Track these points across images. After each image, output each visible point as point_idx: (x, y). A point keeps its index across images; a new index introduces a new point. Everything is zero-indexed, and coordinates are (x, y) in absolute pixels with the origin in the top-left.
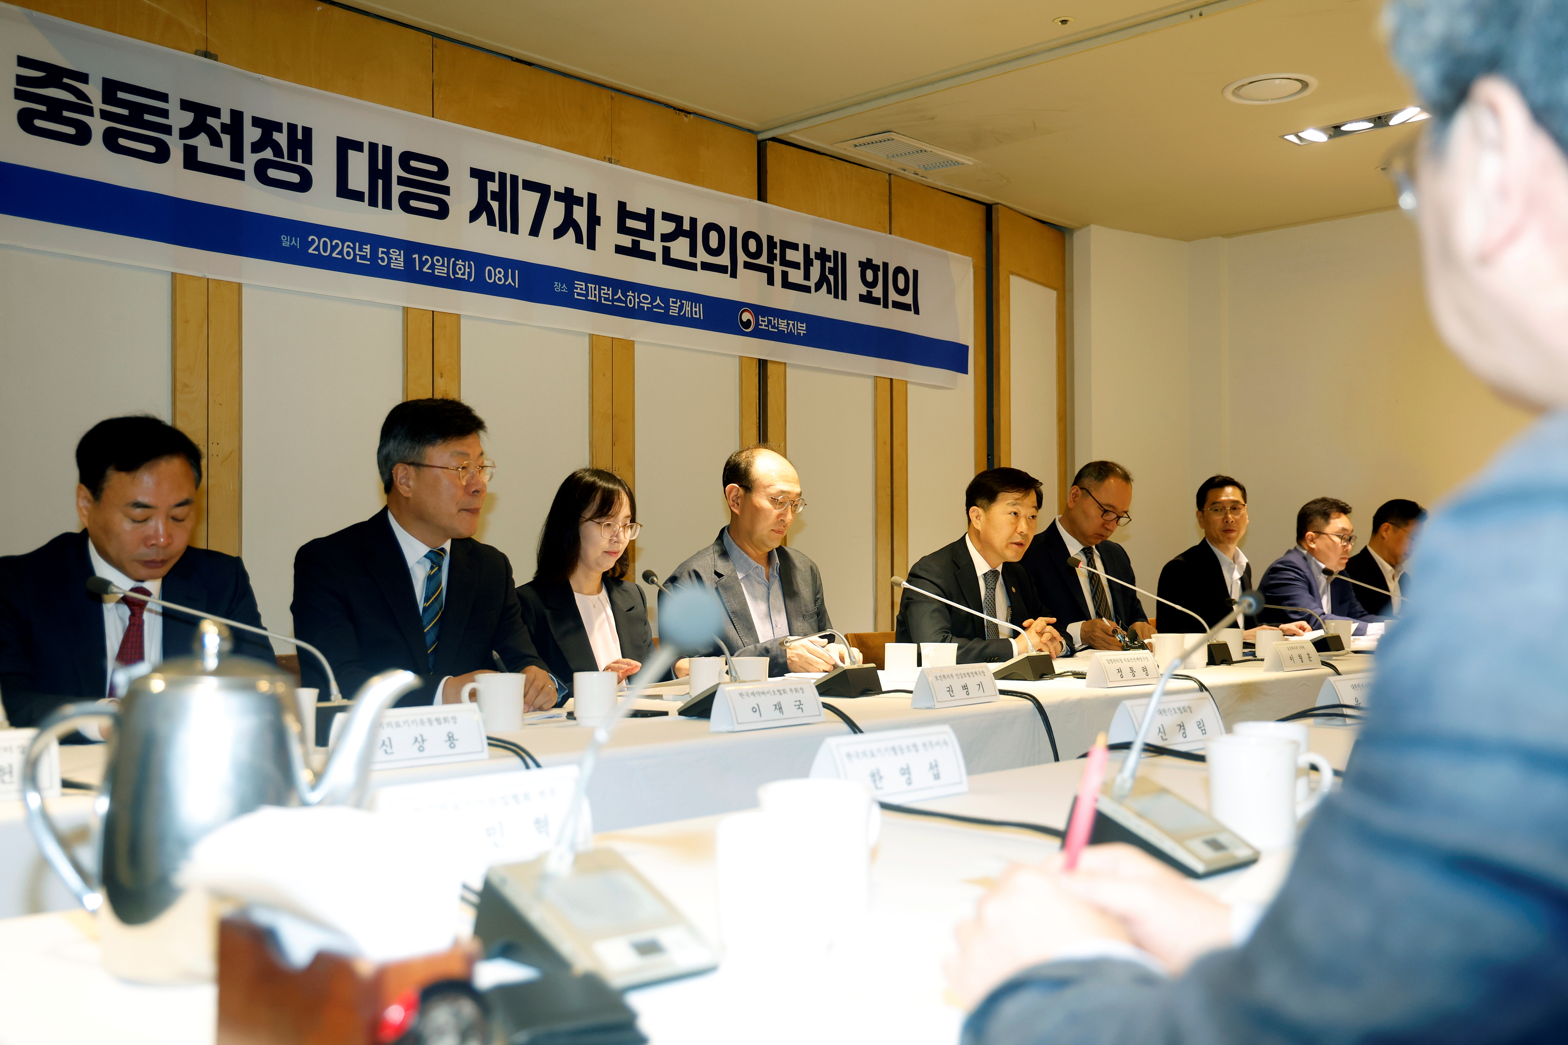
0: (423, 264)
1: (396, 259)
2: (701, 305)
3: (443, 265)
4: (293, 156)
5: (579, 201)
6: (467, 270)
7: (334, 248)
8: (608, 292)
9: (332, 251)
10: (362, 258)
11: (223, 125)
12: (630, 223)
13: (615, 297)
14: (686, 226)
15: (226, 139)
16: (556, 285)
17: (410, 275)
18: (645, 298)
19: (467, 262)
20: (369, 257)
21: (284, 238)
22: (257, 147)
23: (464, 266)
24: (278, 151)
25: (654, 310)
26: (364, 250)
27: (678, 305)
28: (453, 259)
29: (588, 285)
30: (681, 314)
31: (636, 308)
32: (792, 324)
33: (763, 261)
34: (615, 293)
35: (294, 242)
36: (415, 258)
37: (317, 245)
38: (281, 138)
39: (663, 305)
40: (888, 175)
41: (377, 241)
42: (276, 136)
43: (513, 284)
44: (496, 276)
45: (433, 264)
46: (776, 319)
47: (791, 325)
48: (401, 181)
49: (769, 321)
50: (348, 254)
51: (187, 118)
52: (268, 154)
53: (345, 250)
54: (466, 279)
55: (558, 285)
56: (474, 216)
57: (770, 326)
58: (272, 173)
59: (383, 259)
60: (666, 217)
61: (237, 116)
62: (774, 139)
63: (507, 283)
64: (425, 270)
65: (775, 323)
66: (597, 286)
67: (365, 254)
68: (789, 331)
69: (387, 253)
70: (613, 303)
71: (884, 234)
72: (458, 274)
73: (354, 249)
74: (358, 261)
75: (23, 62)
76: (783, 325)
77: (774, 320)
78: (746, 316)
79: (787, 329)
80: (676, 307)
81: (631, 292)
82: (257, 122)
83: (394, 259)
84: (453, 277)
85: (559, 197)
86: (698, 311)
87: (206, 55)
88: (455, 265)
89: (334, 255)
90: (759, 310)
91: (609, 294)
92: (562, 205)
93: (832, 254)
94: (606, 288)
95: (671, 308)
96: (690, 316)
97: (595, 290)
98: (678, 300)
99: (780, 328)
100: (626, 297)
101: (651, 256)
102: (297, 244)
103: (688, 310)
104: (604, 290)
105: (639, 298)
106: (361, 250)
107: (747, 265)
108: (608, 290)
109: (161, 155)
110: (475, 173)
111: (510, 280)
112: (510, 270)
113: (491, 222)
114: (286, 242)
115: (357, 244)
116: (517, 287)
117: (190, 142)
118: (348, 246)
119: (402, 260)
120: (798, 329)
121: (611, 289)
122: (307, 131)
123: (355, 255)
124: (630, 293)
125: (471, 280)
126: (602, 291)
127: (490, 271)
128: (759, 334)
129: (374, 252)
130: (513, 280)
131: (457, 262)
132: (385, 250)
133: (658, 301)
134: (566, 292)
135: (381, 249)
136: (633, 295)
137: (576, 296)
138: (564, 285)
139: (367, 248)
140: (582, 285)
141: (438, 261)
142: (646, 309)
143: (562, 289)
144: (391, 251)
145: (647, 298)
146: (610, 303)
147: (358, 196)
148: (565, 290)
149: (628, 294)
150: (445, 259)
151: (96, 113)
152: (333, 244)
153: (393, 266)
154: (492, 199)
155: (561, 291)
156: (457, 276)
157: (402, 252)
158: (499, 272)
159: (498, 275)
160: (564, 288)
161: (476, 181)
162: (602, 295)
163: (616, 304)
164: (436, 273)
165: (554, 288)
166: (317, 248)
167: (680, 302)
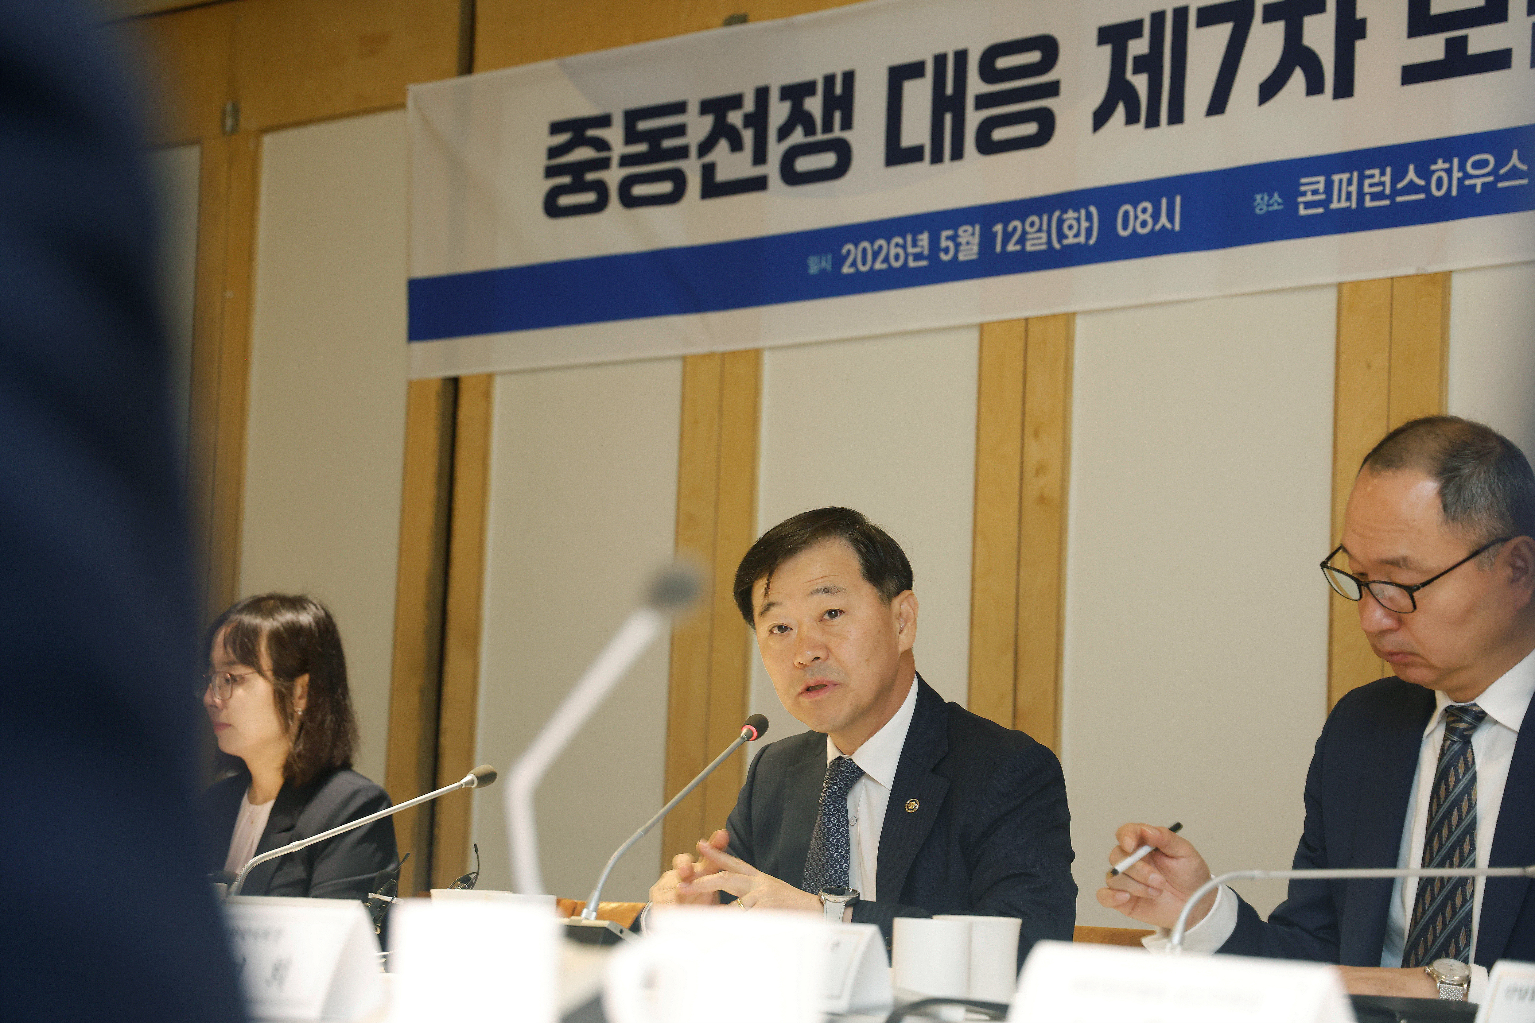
0: (1007, 237)
1: (968, 243)
3: (1040, 230)
4: (828, 127)
6: (1084, 224)
7: (876, 255)
8: (1383, 179)
9: (874, 261)
10: (918, 257)
11: (746, 117)
13: (1400, 185)
15: (748, 136)
16: (1259, 200)
17: (987, 264)
18: (1478, 165)
19: (1083, 212)
21: (811, 261)
22: (784, 132)
23: (1078, 220)
24: (810, 127)
25: (1499, 185)
26: (918, 244)
28: (1057, 214)
29: (1333, 177)
31: (1454, 194)
34: (1398, 176)
35: (823, 263)
36: (996, 232)
37: (851, 258)
38: (814, 105)
39: (1527, 168)
41: (937, 222)
42: (808, 103)
44: (1139, 219)
45: (1024, 233)
48: (981, 102)
50: (897, 257)
51: (706, 126)
52: (798, 137)
53: (893, 252)
54: (1082, 242)
55: (1262, 199)
56: (1101, 118)
58: (803, 164)
59: (946, 250)
61: (762, 94)
63: (1158, 227)
64: (1010, 248)
66: (1356, 174)
67: (921, 249)
69: (953, 238)
70: (1392, 200)
72: (1066, 237)
73: (904, 247)
74: (910, 264)
75: (556, 128)
81: (1440, 161)
82: (786, 93)
83: (963, 244)
85: (1271, 13)
87: (736, 20)
88: (1061, 221)
89: (879, 266)
91: (1383, 184)
92: (1278, 28)
94: (1376, 172)
97: (1350, 182)
100: (1427, 175)
101: (1501, 60)
102: (827, 265)
104: (1372, 176)
105: (1462, 168)
106: (914, 245)
108: (1383, 174)
109: (679, 191)
110: (1105, 35)
111: (1164, 220)
112: (1164, 200)
113: (1132, 118)
114: (814, 266)
115: (909, 237)
116: (1177, 229)
117: (708, 159)
118: (897, 245)
119: (977, 240)
121: (1388, 170)
122: (849, 77)
123: (907, 255)
124: (1440, 164)
125: (1092, 241)
126: (1367, 182)
127: (1126, 214)
129: (934, 242)
130: (1171, 218)
131: (1065, 216)
132: (950, 233)
133: (1515, 160)
134: (1281, 207)
135: (945, 234)
136: (1447, 166)
137: (1302, 211)
138: (1276, 197)
139: (924, 239)
140: (1317, 183)
141: (1032, 224)
142: (1478, 190)
143: (1272, 205)
144: (960, 231)
145: (1483, 164)
146: (1386, 202)
147: (914, 155)
148: (1279, 204)
149: (1433, 167)
150: (1045, 217)
151: (615, 162)
152: (876, 246)
153: (961, 257)
154: (1136, 71)
155: (1271, 208)
156: (1066, 242)
157: (977, 228)
158: (1144, 211)
159: (1142, 217)
160: (1276, 201)
161: (1107, 49)
162: (1367, 189)
163: (1399, 199)
164: (1029, 248)
165: (1254, 208)
166: (854, 264)
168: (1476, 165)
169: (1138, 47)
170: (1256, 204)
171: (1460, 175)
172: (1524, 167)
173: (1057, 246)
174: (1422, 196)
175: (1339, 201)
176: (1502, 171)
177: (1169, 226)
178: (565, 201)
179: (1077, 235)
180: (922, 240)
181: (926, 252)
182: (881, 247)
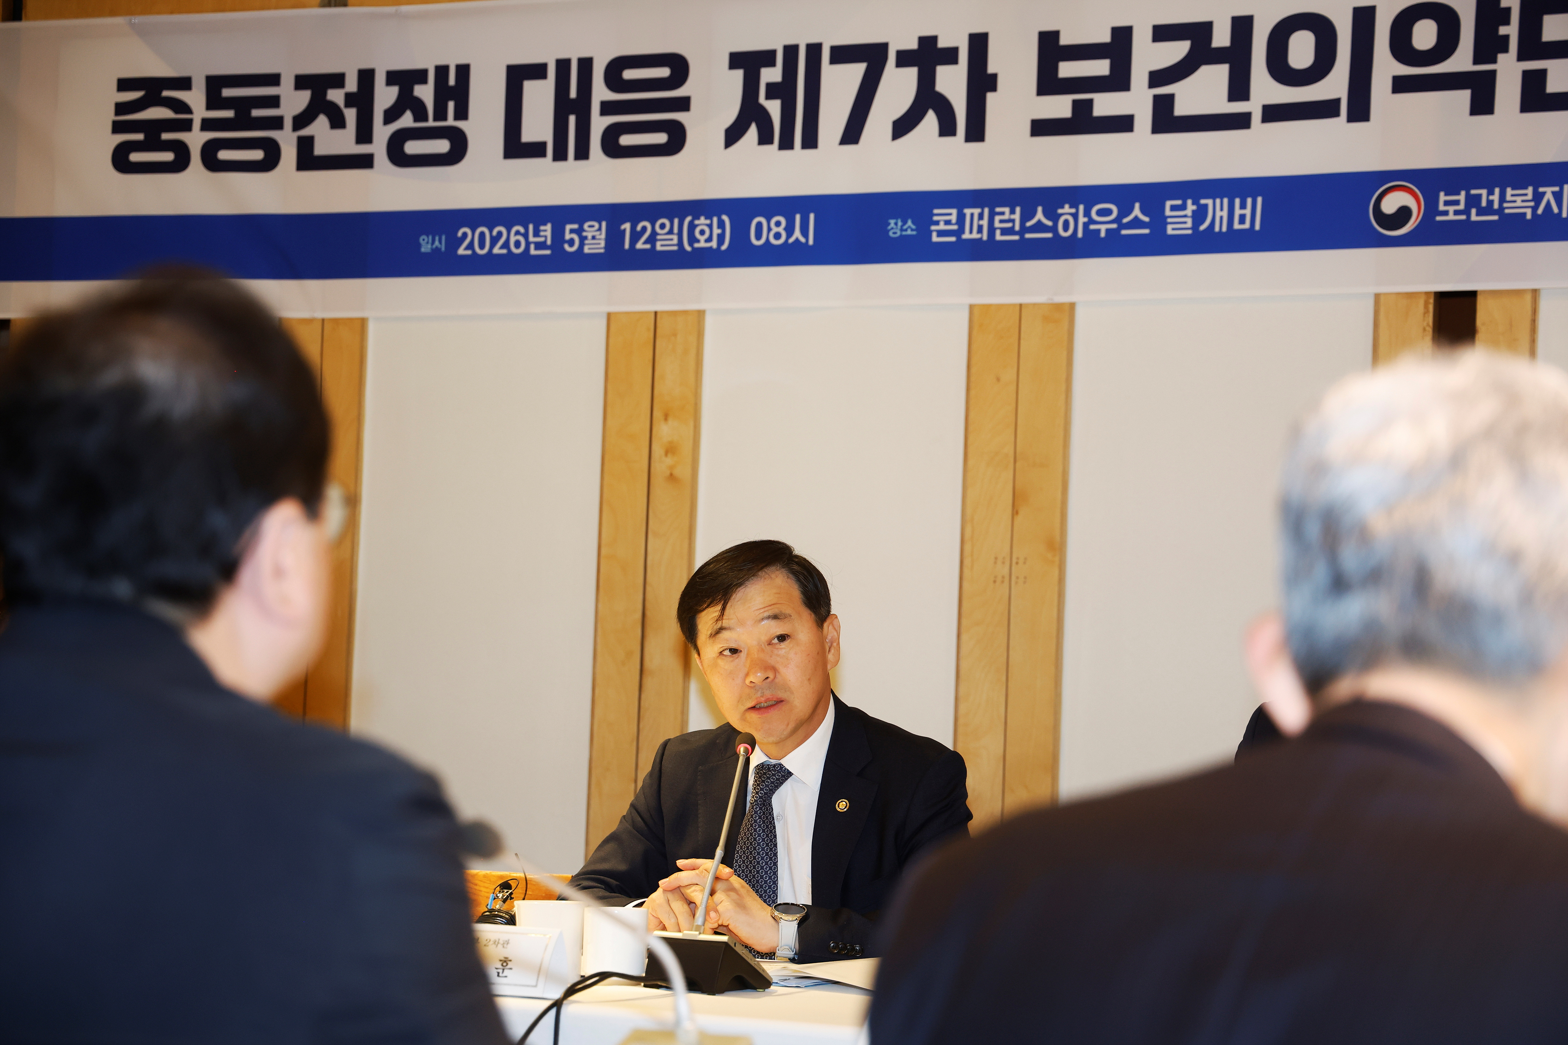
0: (636, 236)
1: (594, 238)
2: (1259, 198)
3: (671, 232)
4: (440, 114)
5: (950, 56)
6: (716, 231)
7: (494, 240)
8: (1013, 217)
9: (493, 245)
10: (539, 246)
11: (348, 96)
12: (1067, 69)
13: (1029, 224)
14: (1221, 38)
15: (350, 115)
16: (892, 224)
17: (615, 258)
18: (1102, 213)
19: (715, 219)
21: (423, 241)
22: (391, 115)
23: (710, 226)
24: (420, 113)
25: (1127, 231)
26: (542, 233)
27: (1189, 212)
28: (688, 219)
29: (966, 210)
30: (1202, 227)
31: (1081, 235)
32: (1554, 193)
33: (1459, 61)
34: (1027, 216)
35: (437, 243)
36: (625, 230)
37: (470, 241)
38: (425, 93)
39: (1150, 219)
41: (562, 215)
42: (418, 90)
44: (772, 231)
45: (654, 234)
46: (1497, 189)
47: (1549, 196)
48: (607, 108)
49: (1473, 201)
50: (517, 244)
51: (302, 100)
52: (407, 120)
53: (513, 239)
54: (715, 247)
55: (896, 224)
56: (733, 135)
57: (1474, 210)
58: (412, 147)
59: (571, 242)
60: (1162, 33)
61: (366, 77)
63: (791, 240)
64: (639, 246)
65: (1490, 203)
66: (986, 209)
67: (543, 239)
68: (1540, 211)
69: (579, 232)
70: (1022, 236)
72: (698, 241)
73: (526, 236)
74: (532, 252)
75: (124, 85)
76: (1518, 200)
77: (1491, 192)
78: (1391, 204)
79: (1535, 209)
80: (1185, 216)
81: (1068, 205)
82: (393, 78)
83: (590, 238)
85: (904, 59)
86: (1245, 214)
87: (332, 3)
88: (692, 227)
89: (496, 250)
90: (1438, 180)
91: (1013, 221)
92: (911, 74)
94: (1007, 210)
95: (1172, 220)
96: (1223, 230)
97: (981, 217)
98: (1189, 202)
99: (1507, 211)
100: (1055, 218)
101: (1124, 124)
102: (441, 245)
103: (1221, 218)
104: (1003, 213)
105: (1087, 213)
106: (536, 234)
107: (1401, 85)
108: (1013, 212)
109: (270, 160)
110: (737, 60)
111: (797, 234)
112: (798, 216)
113: (765, 138)
114: (426, 245)
115: (530, 226)
116: (811, 243)
117: (305, 132)
118: (518, 233)
119: (603, 236)
121: (1018, 209)
122: (463, 71)
123: (528, 244)
124: (1067, 209)
125: (724, 247)
126: (997, 218)
127: (759, 225)
128: (1433, 234)
129: (558, 234)
130: (805, 232)
131: (697, 222)
132: (575, 226)
133: (1137, 212)
134: (914, 233)
135: (569, 227)
136: (1073, 211)
137: (935, 238)
138: (910, 223)
139: (547, 230)
140: (950, 214)
141: (663, 226)
142: (1103, 234)
143: (906, 230)
144: (586, 226)
145: (1108, 212)
146: (1016, 238)
147: (536, 150)
148: (912, 230)
149: (1060, 211)
150: (676, 221)
151: (197, 125)
152: (495, 233)
153: (586, 250)
154: (768, 97)
155: (904, 233)
156: (696, 245)
157: (604, 224)
158: (778, 224)
159: (775, 229)
160: (909, 227)
161: (739, 74)
162: (997, 224)
163: (1028, 236)
164: (659, 247)
165: (889, 231)
166: (470, 246)
167: (1193, 204)
168: (1100, 213)
169: (771, 75)
170: (889, 227)
171: (1086, 220)
172: (1146, 219)
173: (688, 248)
174: (1049, 235)
175: (971, 232)
176: (1125, 220)
177: (803, 240)
178: (136, 157)
179: (709, 240)
180: (545, 231)
181: (549, 242)
182: (500, 234)
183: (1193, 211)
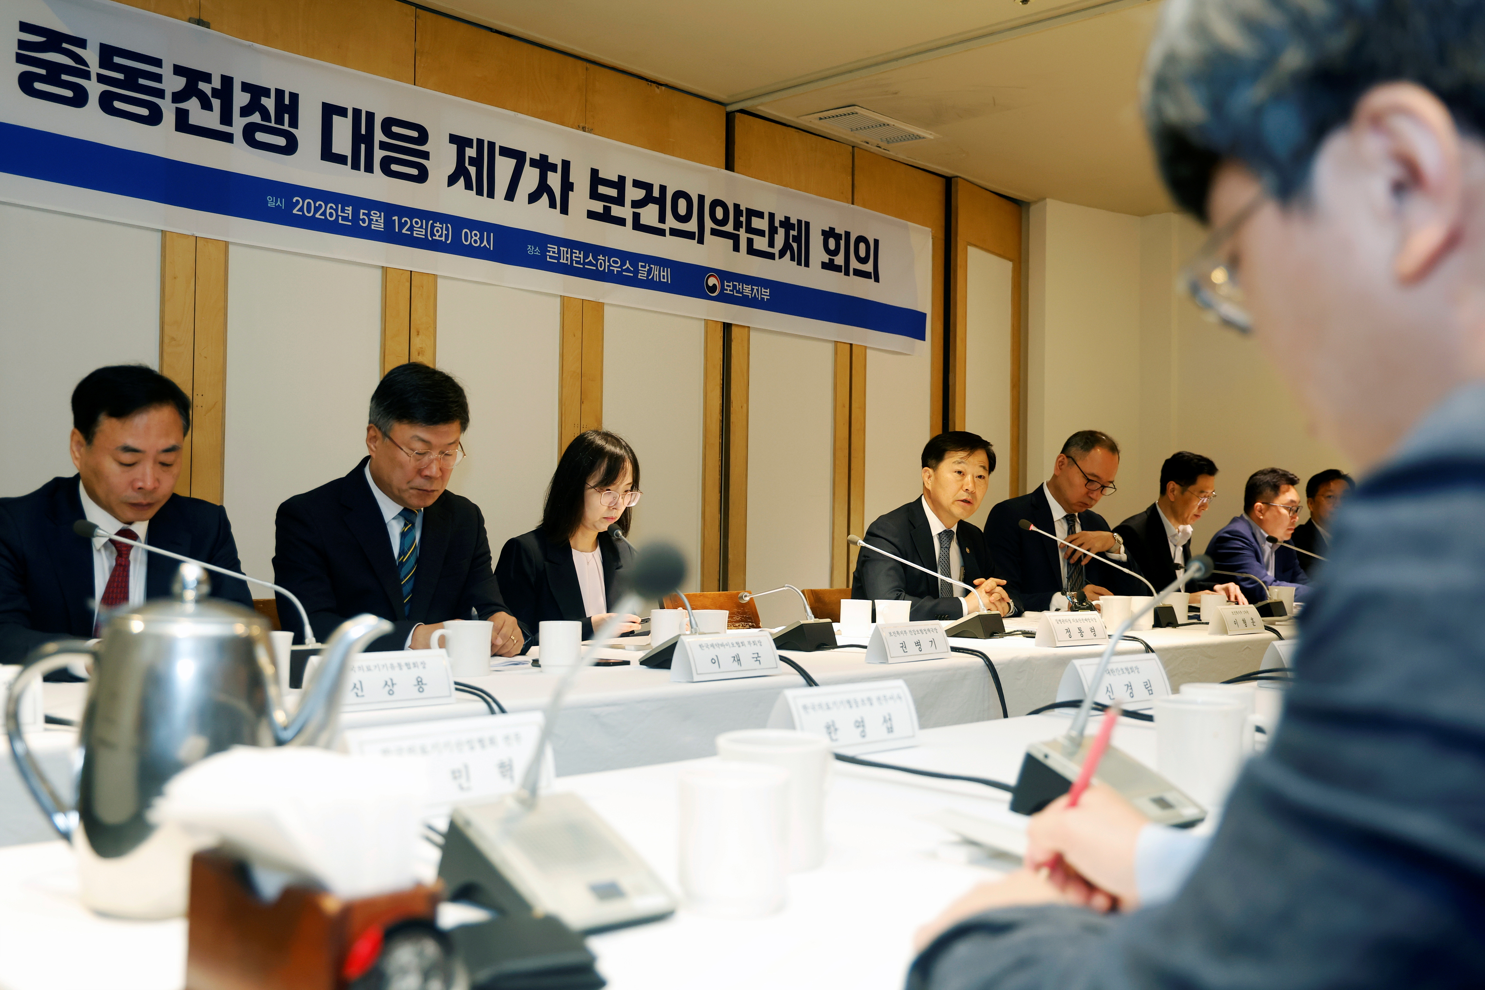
0: (402, 225)
1: (377, 221)
2: (669, 269)
3: (421, 227)
4: (280, 120)
5: (553, 168)
6: (445, 232)
7: (317, 209)
8: (580, 256)
9: (315, 212)
10: (345, 219)
11: (214, 90)
12: (602, 190)
13: (586, 261)
14: (656, 193)
15: (216, 103)
16: (529, 248)
17: (390, 236)
18: (615, 262)
19: (444, 225)
20: (350, 218)
21: (270, 199)
22: (245, 111)
23: (442, 229)
24: (265, 115)
25: (624, 273)
26: (346, 211)
27: (646, 270)
28: (431, 222)
29: (561, 248)
30: (650, 278)
31: (606, 271)
32: (756, 289)
33: (729, 228)
34: (586, 256)
35: (279, 203)
36: (395, 220)
37: (301, 206)
38: (269, 103)
39: (632, 269)
40: (851, 148)
41: (358, 203)
42: (264, 101)
43: (488, 247)
44: (473, 238)
45: (412, 226)
46: (741, 284)
47: (755, 290)
48: (383, 146)
49: (734, 286)
50: (331, 215)
51: (179, 83)
52: (256, 118)
53: (328, 211)
54: (444, 240)
55: (531, 248)
56: (452, 180)
57: (735, 291)
58: (260, 136)
59: (364, 221)
60: (637, 184)
61: (227, 81)
62: (742, 111)
63: (482, 246)
64: (404, 231)
65: (739, 288)
66: (569, 250)
67: (347, 215)
68: (753, 296)
69: (368, 215)
70: (584, 266)
71: (846, 205)
72: (435, 236)
73: (336, 210)
74: (340, 222)
75: (25, 27)
76: (747, 290)
77: (739, 285)
78: (712, 281)
79: (752, 294)
80: (645, 271)
81: (601, 255)
82: (246, 87)
83: (374, 220)
84: (430, 239)
85: (534, 163)
86: (665, 275)
87: (199, 22)
88: (433, 227)
89: (317, 216)
90: (724, 276)
91: (580, 258)
92: (536, 171)
93: (796, 222)
94: (578, 252)
95: (640, 272)
96: (658, 280)
97: (567, 253)
98: (647, 265)
99: (744, 293)
100: (597, 260)
101: (621, 222)
102: (282, 204)
103: (656, 274)
104: (576, 253)
105: (609, 261)
106: (343, 211)
107: (714, 232)
108: (580, 253)
109: (154, 118)
110: (454, 139)
111: (485, 242)
112: (485, 233)
113: (468, 186)
114: (271, 202)
115: (340, 205)
116: (492, 249)
117: (182, 106)
118: (331, 208)
119: (382, 221)
120: (761, 294)
121: (582, 252)
122: (294, 97)
123: (337, 216)
124: (601, 257)
125: (448, 242)
126: (574, 255)
127: (466, 233)
128: (723, 298)
129: (355, 213)
130: (489, 242)
131: (435, 225)
132: (366, 212)
133: (628, 265)
134: (539, 255)
135: (363, 211)
136: (604, 258)
137: (548, 259)
138: (537, 249)
139: (349, 210)
140: (554, 248)
141: (416, 223)
142: (616, 273)
143: (536, 252)
144: (373, 213)
145: (617, 262)
146: (581, 266)
147: (341, 159)
148: (538, 253)
149: (599, 257)
150: (424, 221)
152: (317, 205)
153: (374, 227)
154: (469, 164)
155: (534, 253)
156: (434, 238)
157: (382, 214)
158: (475, 235)
161: (455, 147)
162: (574, 258)
163: (587, 267)
164: (415, 235)
165: (527, 251)
166: (302, 209)
167: (648, 266)
169: (471, 152)
171: (608, 264)
178: (40, 86)
183: (648, 269)
